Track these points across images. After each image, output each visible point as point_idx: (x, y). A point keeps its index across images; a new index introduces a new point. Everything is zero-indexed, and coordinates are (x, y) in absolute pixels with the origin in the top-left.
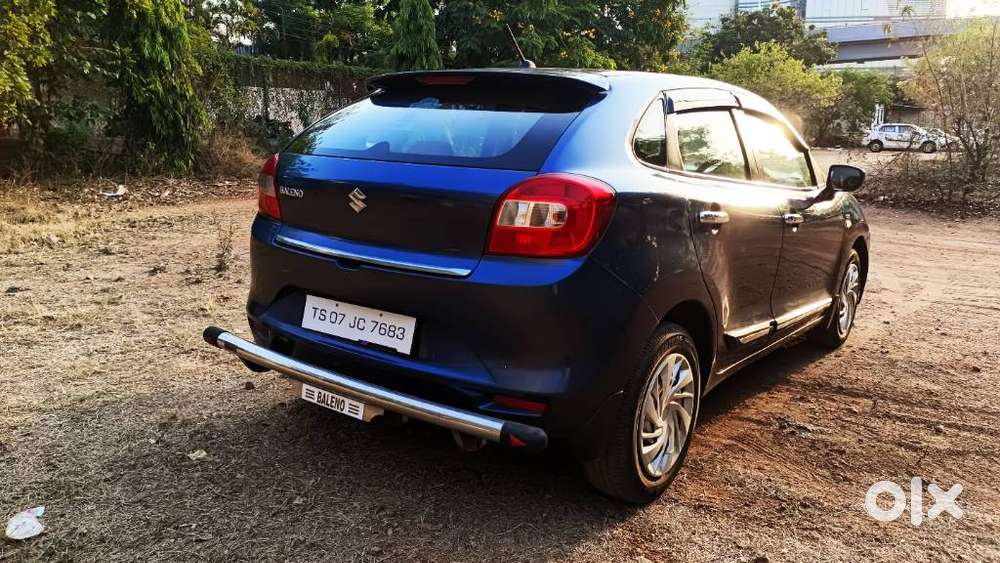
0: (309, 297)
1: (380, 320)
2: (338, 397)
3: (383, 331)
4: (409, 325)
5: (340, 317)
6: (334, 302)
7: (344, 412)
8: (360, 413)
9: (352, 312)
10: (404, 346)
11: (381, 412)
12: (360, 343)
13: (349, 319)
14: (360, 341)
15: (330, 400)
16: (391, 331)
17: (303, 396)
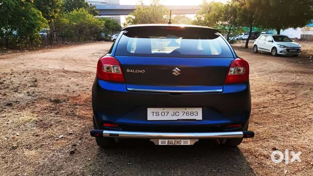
0: (148, 109)
1: (185, 111)
2: (178, 140)
3: (188, 114)
4: (200, 111)
5: (166, 114)
6: (163, 108)
7: (181, 144)
8: (189, 143)
9: (171, 111)
10: (199, 117)
11: (197, 140)
12: (178, 120)
13: (171, 113)
15: (174, 142)
16: (192, 114)
17: (160, 144)
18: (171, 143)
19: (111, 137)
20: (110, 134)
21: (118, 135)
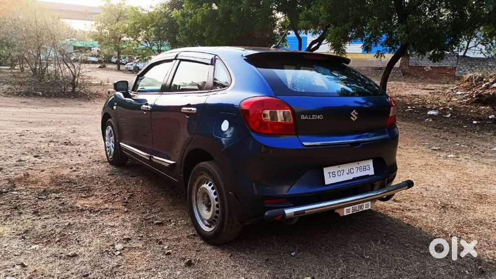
0: (324, 169)
1: (359, 166)
2: (361, 205)
3: (361, 170)
4: (370, 163)
5: (342, 174)
6: (338, 166)
7: (363, 210)
8: (370, 205)
9: (346, 168)
10: (371, 172)
12: (354, 179)
13: (346, 171)
14: (354, 178)
15: (357, 208)
16: (365, 169)
17: (345, 214)
18: (355, 211)
19: (296, 216)
20: (295, 212)
21: (303, 212)
